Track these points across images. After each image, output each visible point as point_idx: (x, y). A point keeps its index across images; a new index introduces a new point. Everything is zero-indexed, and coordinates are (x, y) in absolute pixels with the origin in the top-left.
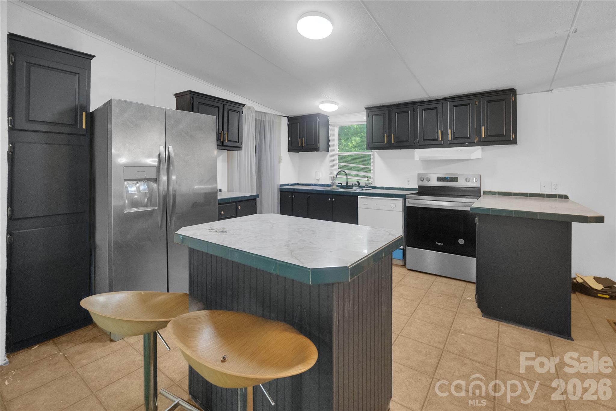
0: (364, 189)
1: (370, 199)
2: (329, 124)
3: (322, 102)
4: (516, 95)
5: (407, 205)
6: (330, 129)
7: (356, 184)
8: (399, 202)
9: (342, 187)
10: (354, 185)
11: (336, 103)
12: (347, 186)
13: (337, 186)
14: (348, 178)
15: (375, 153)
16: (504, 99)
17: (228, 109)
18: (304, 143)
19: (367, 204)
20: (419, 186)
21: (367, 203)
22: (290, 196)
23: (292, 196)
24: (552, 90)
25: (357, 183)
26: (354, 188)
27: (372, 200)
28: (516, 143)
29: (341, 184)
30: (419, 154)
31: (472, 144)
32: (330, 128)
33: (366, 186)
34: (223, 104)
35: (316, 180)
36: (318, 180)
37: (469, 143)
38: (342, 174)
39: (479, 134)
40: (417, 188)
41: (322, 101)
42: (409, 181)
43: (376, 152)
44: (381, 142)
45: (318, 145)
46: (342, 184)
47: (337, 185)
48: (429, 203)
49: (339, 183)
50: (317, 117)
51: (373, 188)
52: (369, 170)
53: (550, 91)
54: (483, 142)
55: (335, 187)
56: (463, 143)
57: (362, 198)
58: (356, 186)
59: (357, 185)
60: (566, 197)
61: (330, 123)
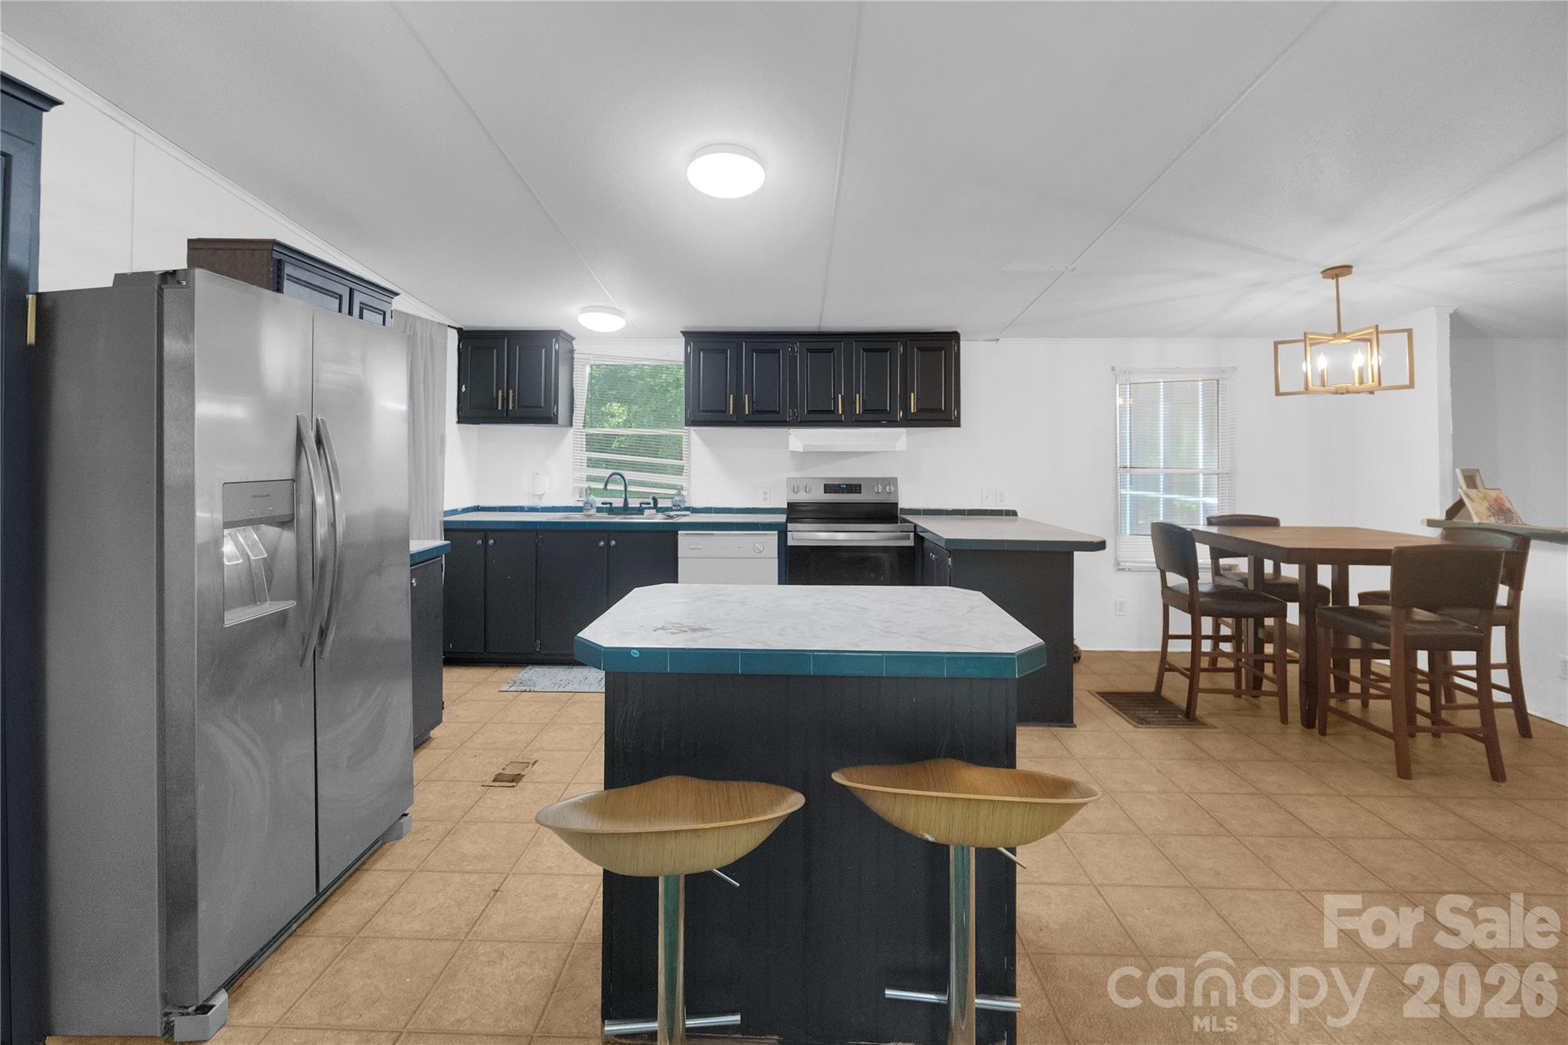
0: (672, 513)
1: (705, 537)
2: (574, 358)
3: (585, 310)
4: (959, 340)
5: (789, 544)
6: (575, 370)
7: (649, 504)
8: (772, 538)
9: (612, 510)
10: (643, 506)
11: (620, 313)
12: (626, 509)
13: (599, 510)
14: (628, 489)
15: (692, 431)
16: (944, 349)
17: (361, 303)
18: (514, 403)
19: (700, 549)
20: (788, 503)
21: (700, 547)
22: (480, 542)
23: (485, 542)
24: (997, 340)
25: (651, 501)
26: (647, 512)
27: (712, 538)
28: (959, 426)
29: (609, 506)
30: (800, 439)
31: (893, 423)
32: (575, 366)
33: (674, 508)
34: (351, 289)
35: (534, 495)
36: (540, 497)
37: (888, 421)
38: (616, 482)
39: (906, 406)
40: (786, 507)
41: (585, 308)
42: (766, 493)
43: (694, 430)
44: (721, 411)
45: (555, 410)
46: (613, 506)
47: (598, 508)
48: (841, 536)
49: (603, 504)
50: (554, 340)
51: (694, 510)
52: (679, 471)
53: (995, 342)
54: (910, 422)
55: (593, 511)
56: (879, 421)
57: (687, 534)
58: (649, 508)
59: (652, 505)
60: (1014, 513)
61: (575, 356)
